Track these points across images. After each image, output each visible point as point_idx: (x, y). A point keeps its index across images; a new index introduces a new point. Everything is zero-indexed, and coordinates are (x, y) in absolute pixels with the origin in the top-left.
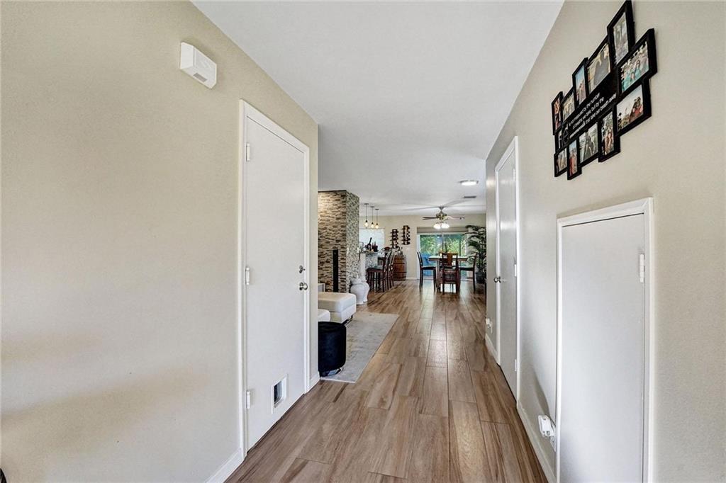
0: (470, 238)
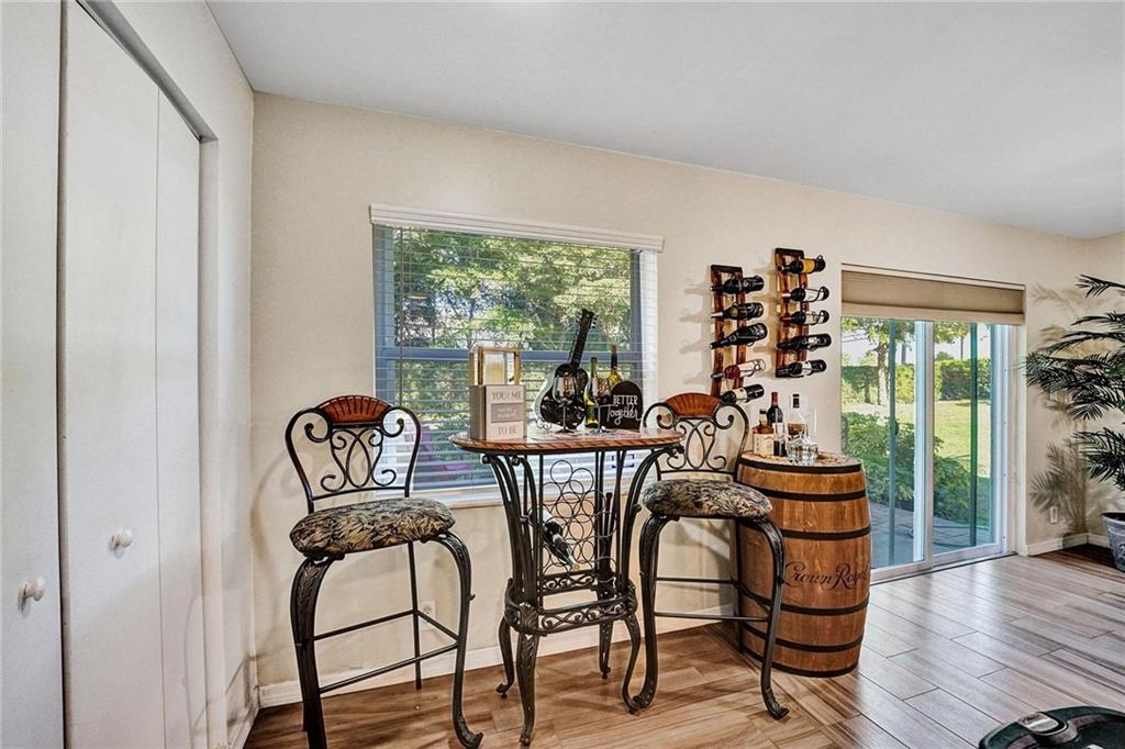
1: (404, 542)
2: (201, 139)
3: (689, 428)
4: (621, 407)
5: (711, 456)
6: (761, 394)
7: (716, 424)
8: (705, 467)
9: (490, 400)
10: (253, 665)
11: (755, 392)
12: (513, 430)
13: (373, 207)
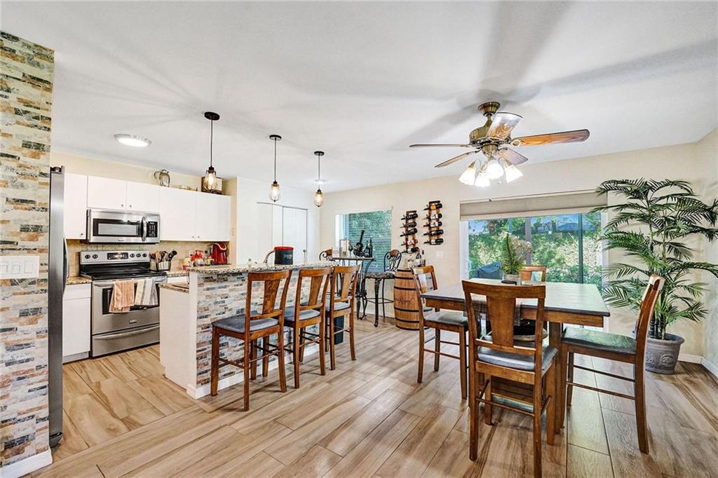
0: (614, 223)
11: (414, 249)
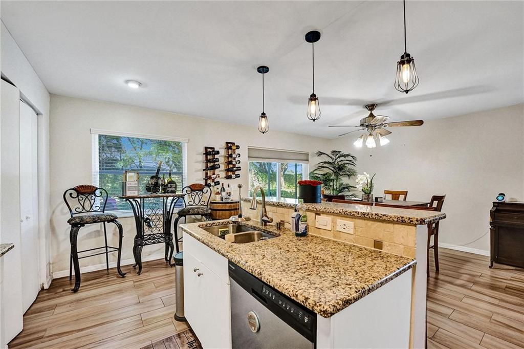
1: (102, 222)
2: (37, 114)
3: (195, 193)
4: (171, 187)
5: (201, 201)
6: (219, 184)
7: (203, 192)
8: (199, 204)
9: (127, 185)
10: (51, 266)
11: (217, 183)
12: (134, 193)
13: (92, 129)
